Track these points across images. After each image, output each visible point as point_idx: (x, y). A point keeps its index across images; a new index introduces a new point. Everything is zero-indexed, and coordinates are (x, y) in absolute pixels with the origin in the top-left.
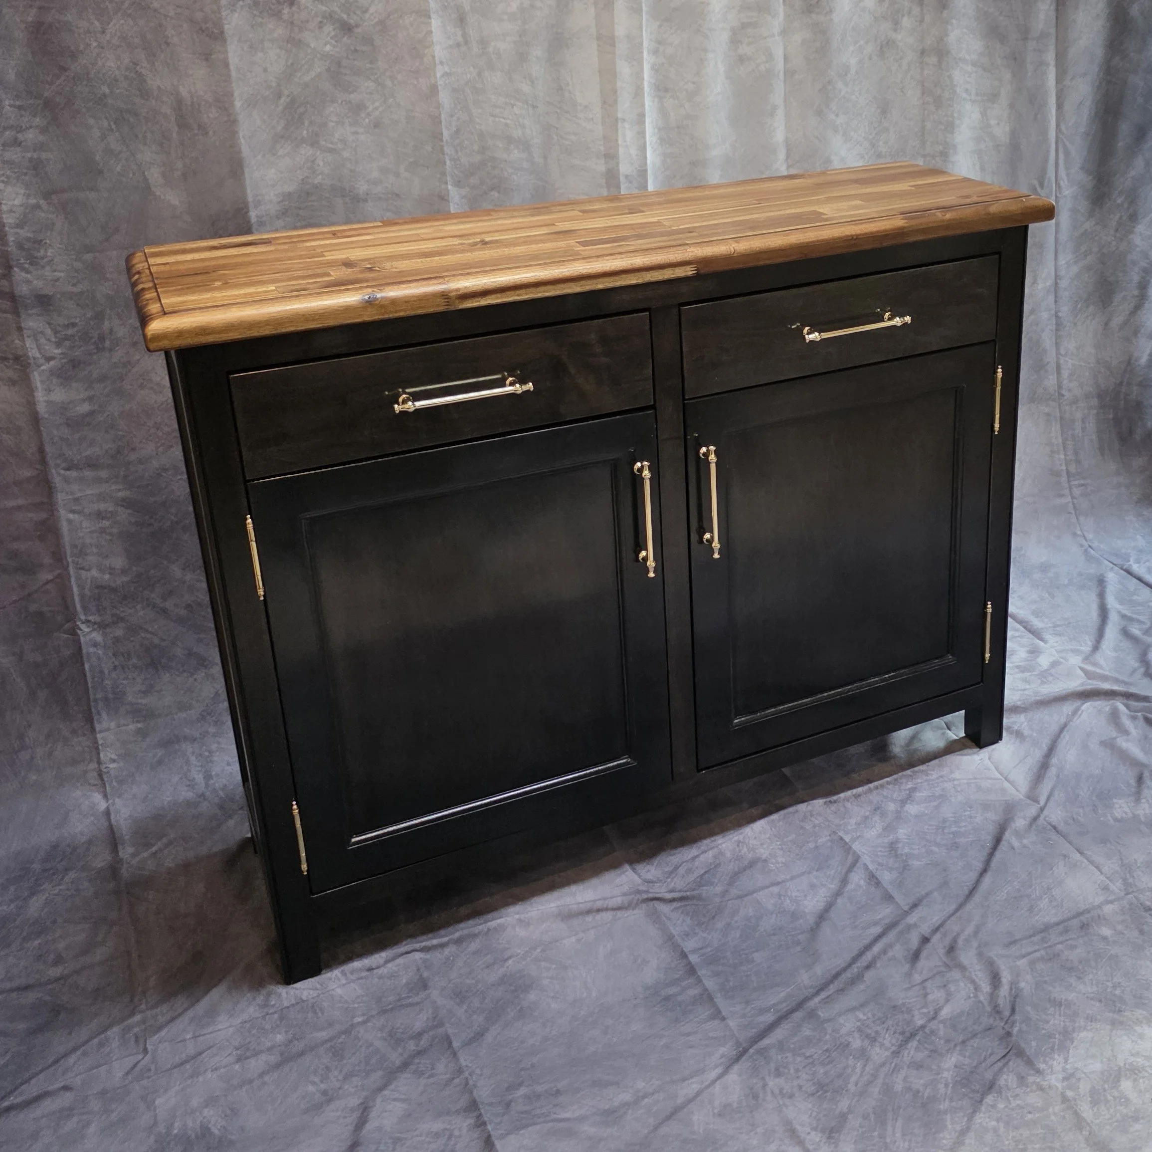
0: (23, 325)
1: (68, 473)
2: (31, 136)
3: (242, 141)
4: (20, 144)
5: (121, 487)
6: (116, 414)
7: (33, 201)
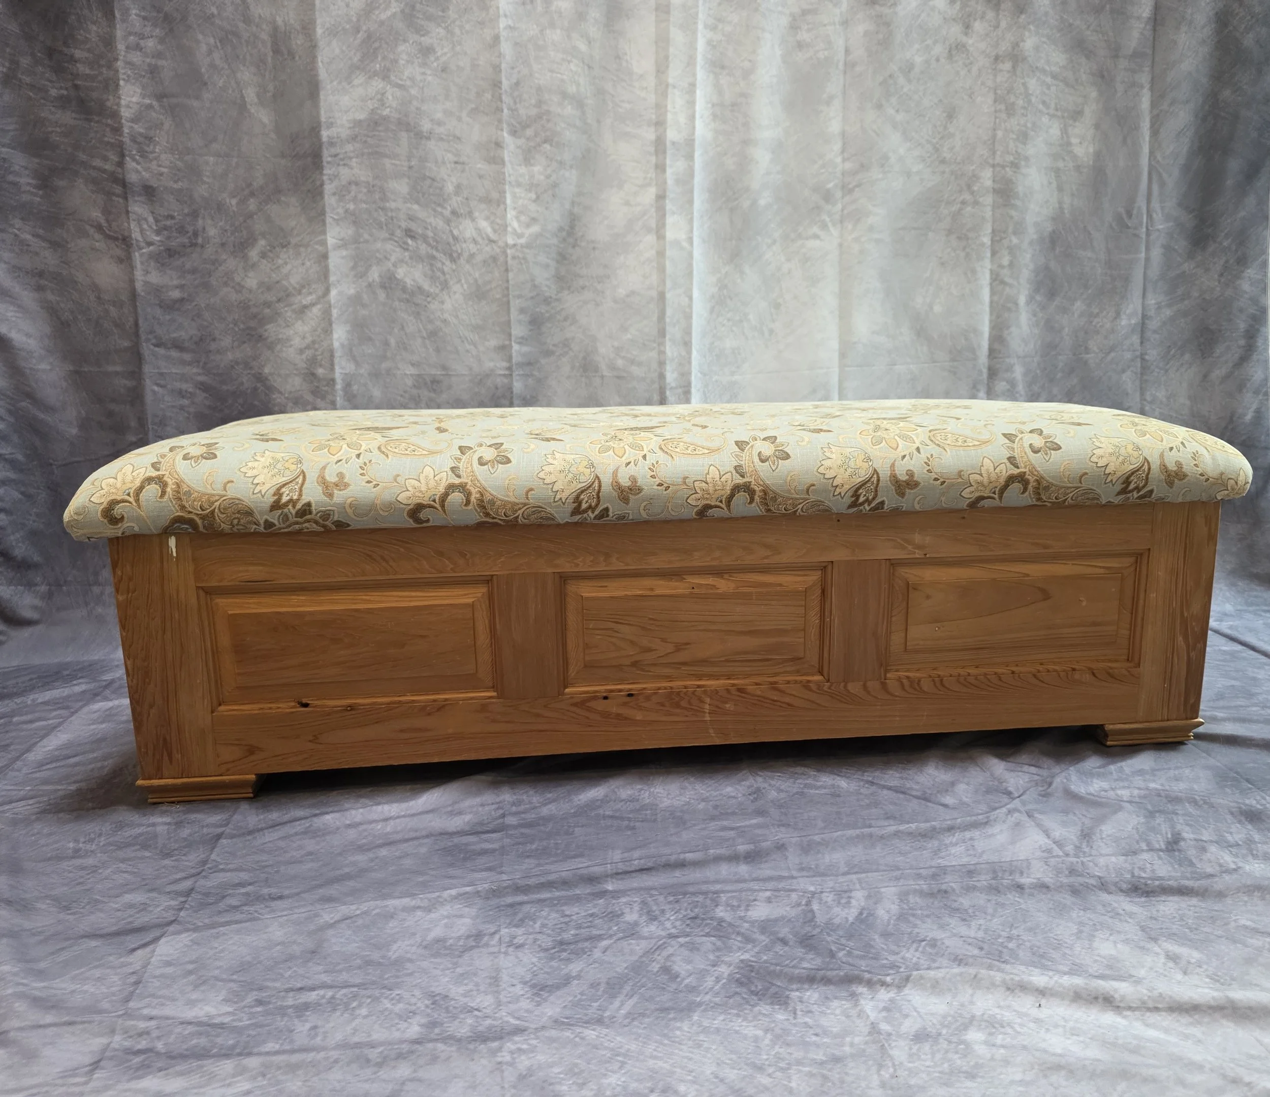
0: (130, 209)
1: (157, 349)
2: (150, 44)
3: (320, 64)
4: (141, 50)
5: (201, 371)
6: (203, 305)
7: (147, 101)
